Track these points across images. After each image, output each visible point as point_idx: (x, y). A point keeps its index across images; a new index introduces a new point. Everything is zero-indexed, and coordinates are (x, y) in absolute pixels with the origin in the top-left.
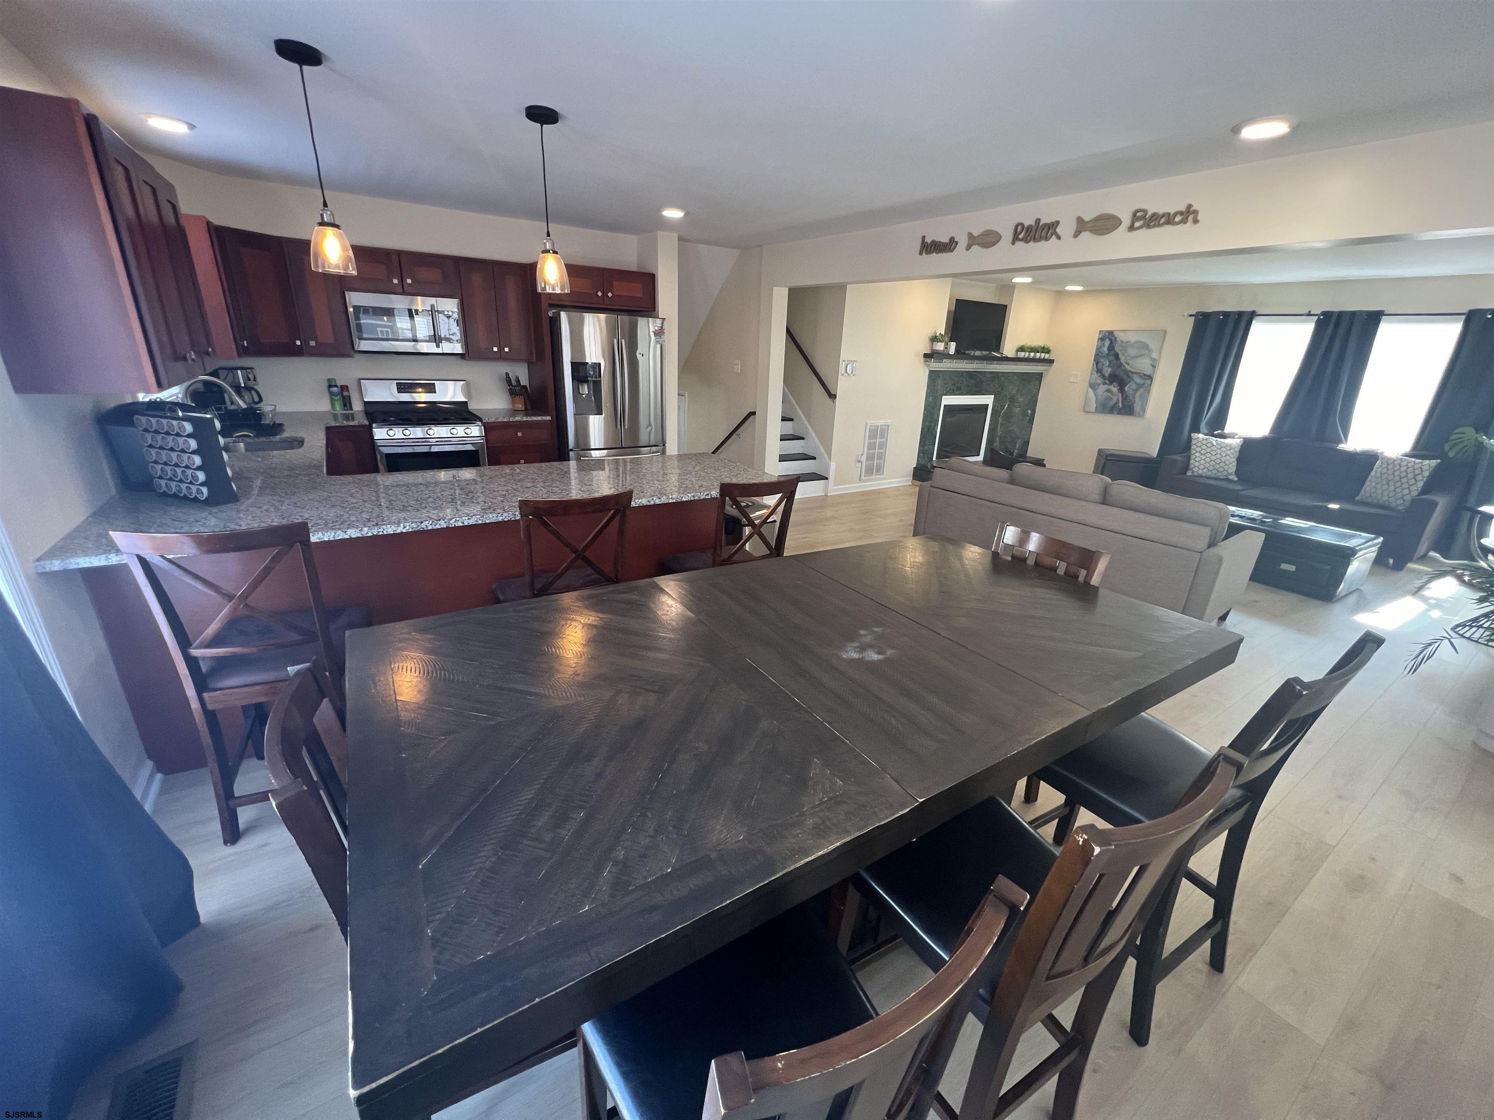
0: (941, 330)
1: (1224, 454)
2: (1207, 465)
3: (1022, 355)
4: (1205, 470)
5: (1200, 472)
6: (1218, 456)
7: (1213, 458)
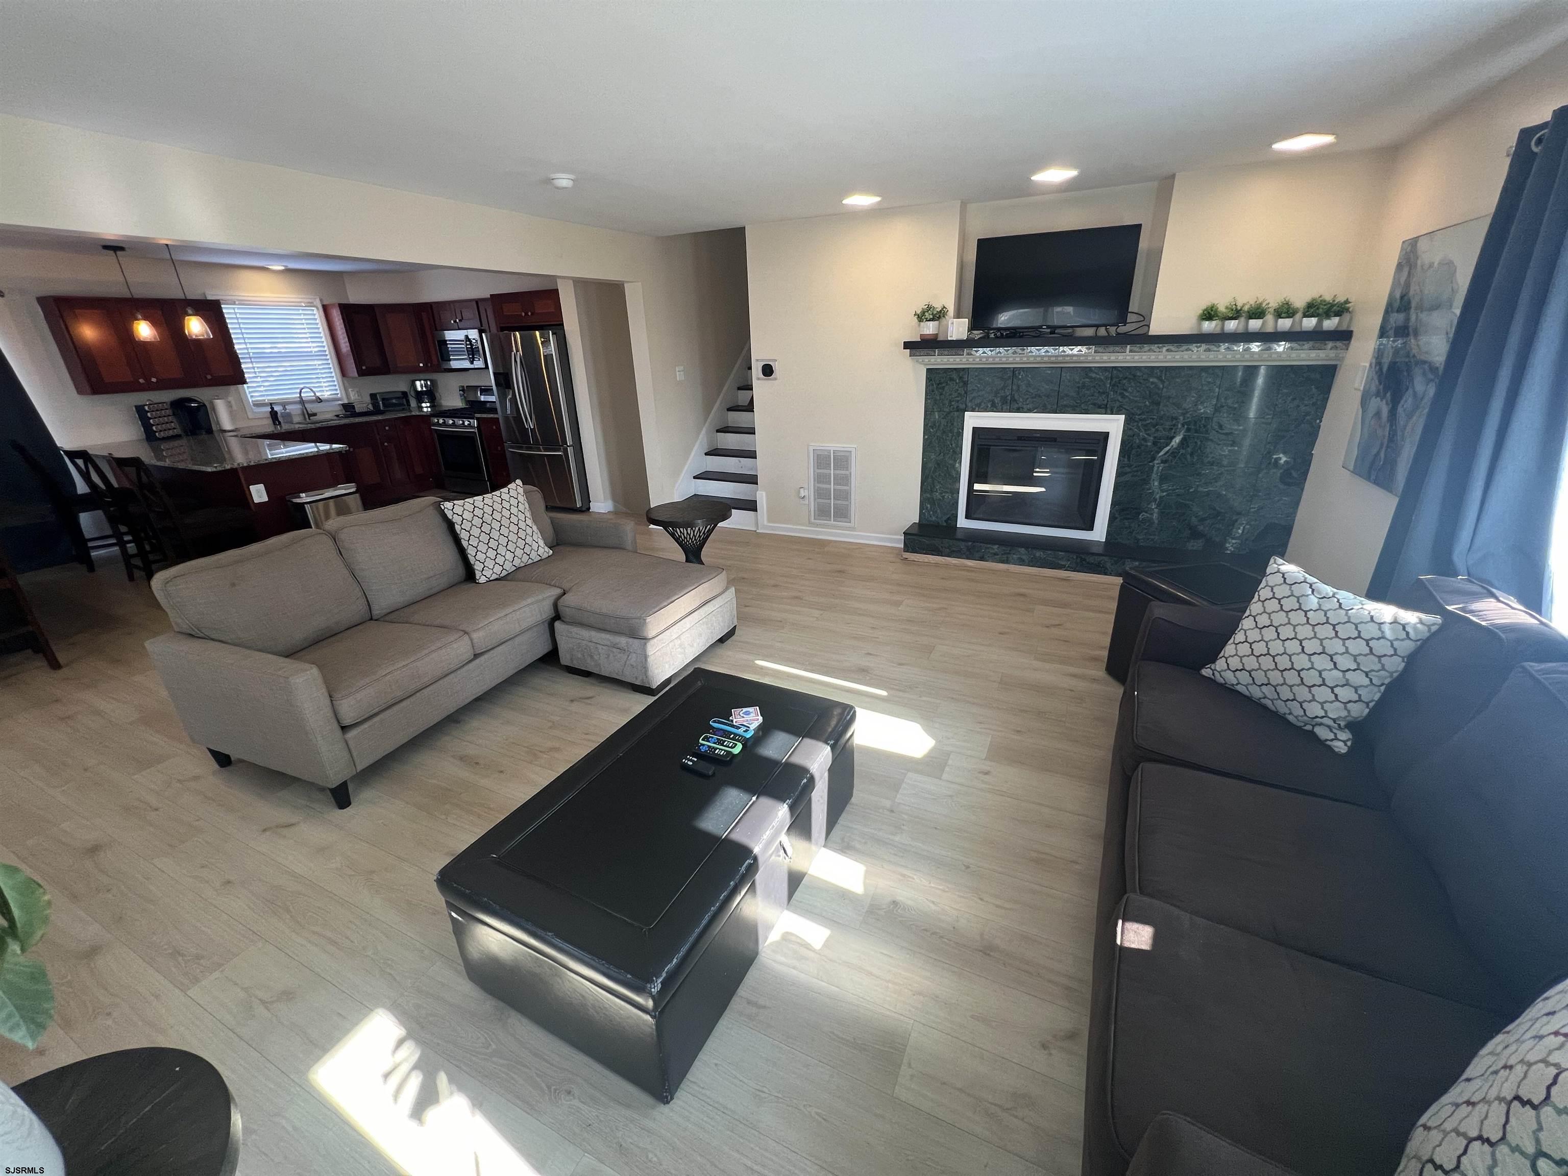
0: (947, 299)
1: (1312, 646)
2: (1251, 663)
3: (1209, 327)
4: (1244, 677)
5: (1230, 677)
6: (1293, 646)
7: (1276, 647)
